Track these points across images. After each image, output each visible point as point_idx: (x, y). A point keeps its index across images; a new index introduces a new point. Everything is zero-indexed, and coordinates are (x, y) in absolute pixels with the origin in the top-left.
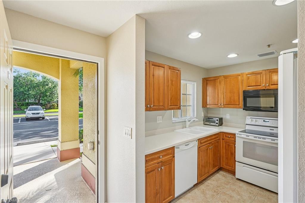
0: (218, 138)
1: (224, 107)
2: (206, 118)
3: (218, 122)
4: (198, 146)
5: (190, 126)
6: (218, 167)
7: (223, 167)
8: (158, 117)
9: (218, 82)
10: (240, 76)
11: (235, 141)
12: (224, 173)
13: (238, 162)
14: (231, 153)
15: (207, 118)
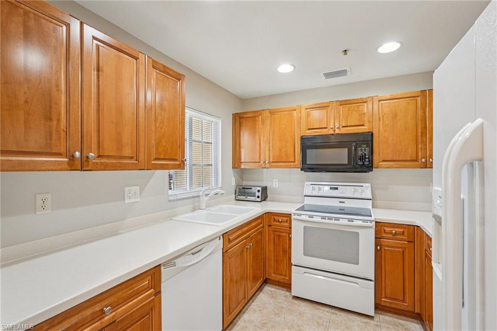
0: (261, 225)
1: (271, 167)
2: (239, 188)
3: (260, 195)
4: (223, 249)
5: (208, 206)
6: (262, 279)
7: (269, 278)
8: (127, 189)
9: (259, 121)
10: (295, 110)
11: (291, 228)
12: (273, 289)
13: (295, 265)
14: (283, 249)
15: (241, 187)
